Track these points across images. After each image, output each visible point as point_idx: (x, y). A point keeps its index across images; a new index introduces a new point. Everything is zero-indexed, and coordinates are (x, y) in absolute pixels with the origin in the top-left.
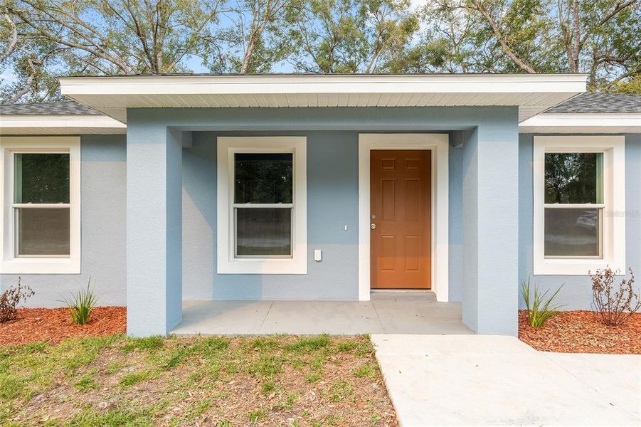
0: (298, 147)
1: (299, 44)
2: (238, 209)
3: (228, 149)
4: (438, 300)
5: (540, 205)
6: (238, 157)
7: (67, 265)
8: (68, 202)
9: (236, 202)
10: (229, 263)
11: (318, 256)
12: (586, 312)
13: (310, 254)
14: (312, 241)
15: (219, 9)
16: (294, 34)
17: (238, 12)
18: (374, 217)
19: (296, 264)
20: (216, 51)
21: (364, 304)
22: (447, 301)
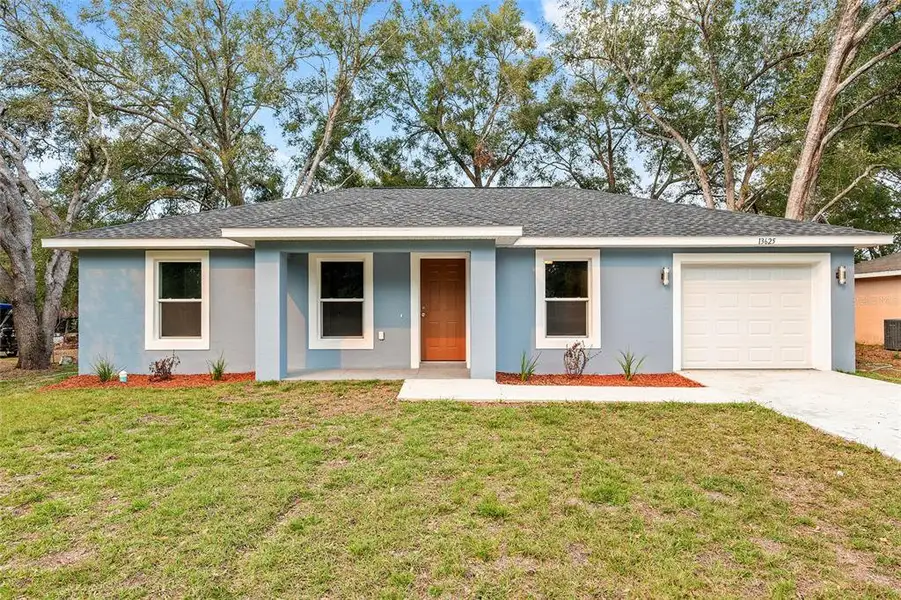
0: (367, 259)
1: (400, 88)
3: (316, 260)
5: (542, 299)
6: (324, 265)
7: (201, 343)
8: (200, 297)
9: (322, 297)
10: (317, 341)
11: (381, 337)
13: (376, 335)
14: (377, 326)
15: (297, 55)
16: (392, 77)
17: (321, 56)
18: (424, 308)
19: (366, 342)
20: (293, 105)
21: (414, 370)
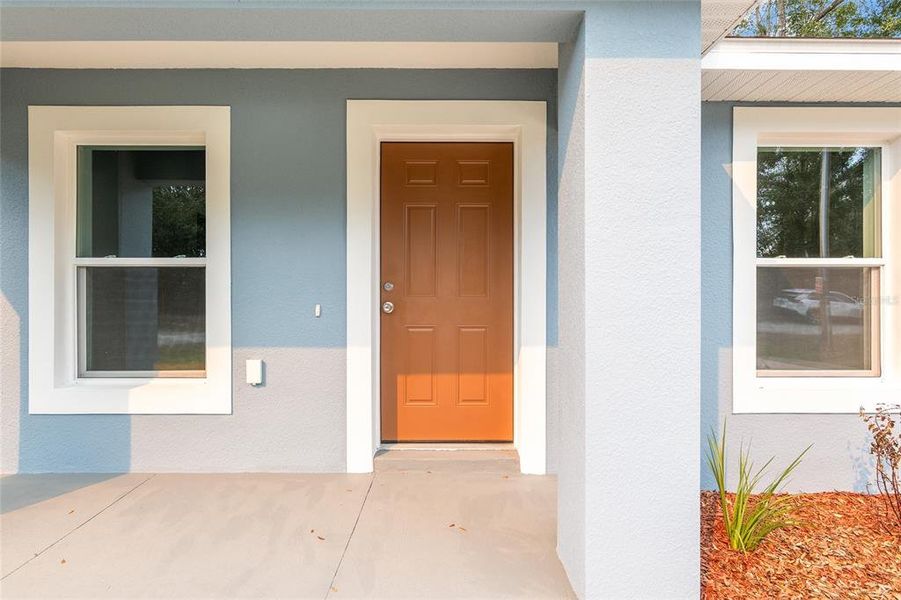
0: (215, 132)
2: (88, 268)
4: (524, 470)
5: (747, 261)
9: (80, 254)
11: (253, 374)
12: (851, 497)
13: (237, 370)
14: (242, 342)
18: (389, 287)
21: (356, 481)
22: (542, 471)
